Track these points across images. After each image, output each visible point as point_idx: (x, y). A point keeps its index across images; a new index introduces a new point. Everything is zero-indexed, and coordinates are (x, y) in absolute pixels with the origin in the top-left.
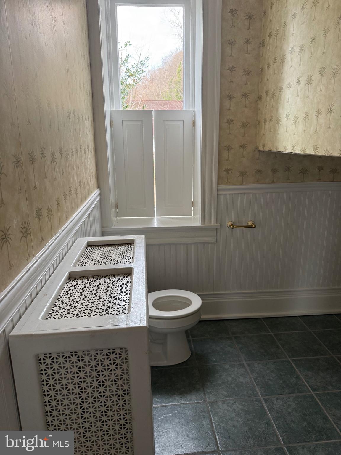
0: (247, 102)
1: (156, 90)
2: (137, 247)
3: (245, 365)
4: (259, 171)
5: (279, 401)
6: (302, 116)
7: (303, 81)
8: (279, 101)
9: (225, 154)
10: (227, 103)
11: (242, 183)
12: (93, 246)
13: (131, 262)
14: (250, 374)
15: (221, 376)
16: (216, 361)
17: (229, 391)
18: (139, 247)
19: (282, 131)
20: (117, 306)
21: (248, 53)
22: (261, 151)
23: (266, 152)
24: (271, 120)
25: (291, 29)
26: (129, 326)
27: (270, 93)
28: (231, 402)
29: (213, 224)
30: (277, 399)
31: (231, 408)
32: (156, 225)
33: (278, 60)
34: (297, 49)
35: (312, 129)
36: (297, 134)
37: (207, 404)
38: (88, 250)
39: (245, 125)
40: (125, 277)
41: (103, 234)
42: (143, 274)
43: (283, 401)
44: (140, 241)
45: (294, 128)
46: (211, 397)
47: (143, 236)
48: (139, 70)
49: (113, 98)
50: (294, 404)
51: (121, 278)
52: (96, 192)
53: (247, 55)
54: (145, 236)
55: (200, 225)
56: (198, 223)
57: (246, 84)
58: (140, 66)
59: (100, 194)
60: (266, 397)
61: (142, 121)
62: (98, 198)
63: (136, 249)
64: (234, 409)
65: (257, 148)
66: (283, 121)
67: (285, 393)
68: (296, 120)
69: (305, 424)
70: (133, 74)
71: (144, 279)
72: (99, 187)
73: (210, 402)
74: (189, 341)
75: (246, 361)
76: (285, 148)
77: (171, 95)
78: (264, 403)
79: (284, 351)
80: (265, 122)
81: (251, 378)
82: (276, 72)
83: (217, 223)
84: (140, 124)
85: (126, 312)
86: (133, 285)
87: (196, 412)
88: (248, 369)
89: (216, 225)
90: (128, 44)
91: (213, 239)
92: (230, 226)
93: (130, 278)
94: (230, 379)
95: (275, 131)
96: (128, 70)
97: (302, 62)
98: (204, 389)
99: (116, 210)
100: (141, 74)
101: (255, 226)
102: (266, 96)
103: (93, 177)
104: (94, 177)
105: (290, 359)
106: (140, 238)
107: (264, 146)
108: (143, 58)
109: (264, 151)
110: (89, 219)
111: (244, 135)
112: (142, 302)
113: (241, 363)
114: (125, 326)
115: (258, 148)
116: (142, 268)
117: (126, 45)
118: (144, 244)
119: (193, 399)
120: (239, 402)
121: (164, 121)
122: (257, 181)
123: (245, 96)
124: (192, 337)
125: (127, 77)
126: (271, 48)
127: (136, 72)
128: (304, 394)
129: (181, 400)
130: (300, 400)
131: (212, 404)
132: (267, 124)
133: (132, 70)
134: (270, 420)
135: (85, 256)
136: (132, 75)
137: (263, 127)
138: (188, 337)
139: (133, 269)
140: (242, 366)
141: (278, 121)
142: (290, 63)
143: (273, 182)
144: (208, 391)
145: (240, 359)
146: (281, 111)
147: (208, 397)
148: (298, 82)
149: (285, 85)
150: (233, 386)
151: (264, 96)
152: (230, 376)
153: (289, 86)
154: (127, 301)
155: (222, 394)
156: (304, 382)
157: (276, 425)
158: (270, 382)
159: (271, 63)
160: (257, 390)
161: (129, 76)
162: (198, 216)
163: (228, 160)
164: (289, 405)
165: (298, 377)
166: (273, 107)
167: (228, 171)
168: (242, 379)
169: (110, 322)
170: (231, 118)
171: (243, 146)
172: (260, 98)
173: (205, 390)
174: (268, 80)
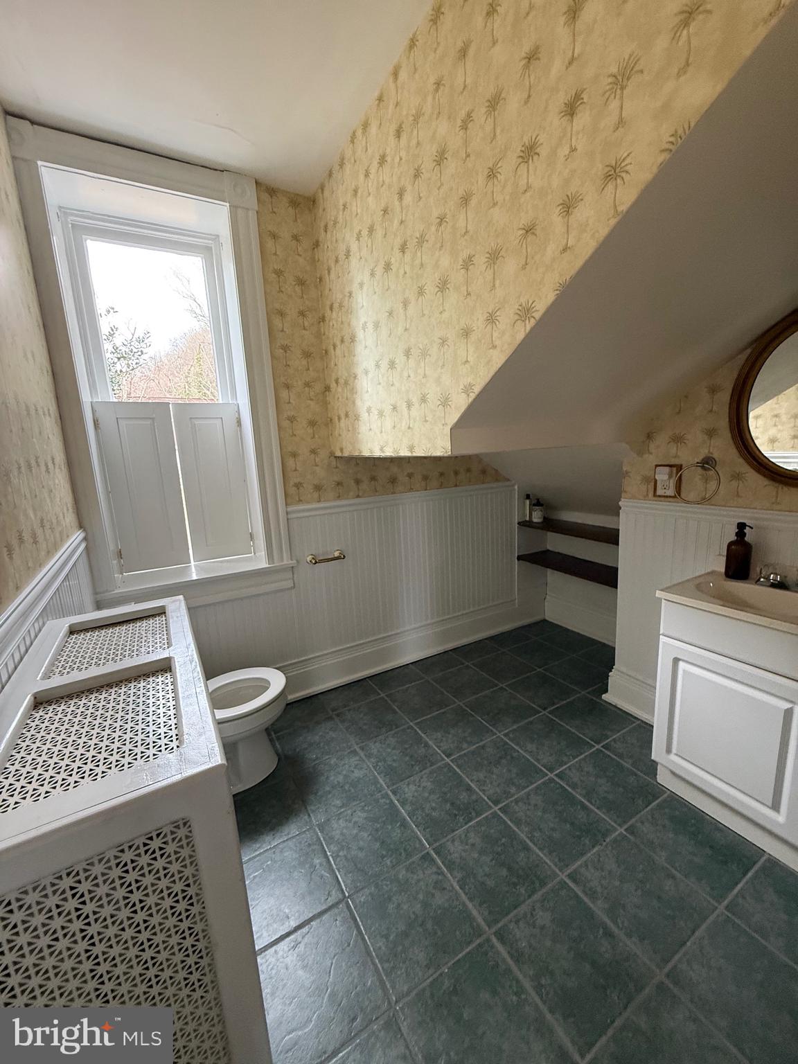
0: (312, 393)
1: (166, 384)
2: (172, 618)
3: (358, 750)
4: (339, 484)
5: (411, 786)
6: (388, 409)
7: (384, 364)
8: (355, 391)
9: (291, 463)
10: (284, 394)
11: (319, 501)
12: (81, 631)
13: (166, 646)
14: (367, 761)
15: (327, 778)
16: (317, 758)
17: (342, 798)
18: (177, 617)
19: (363, 428)
20: (152, 738)
21: (305, 329)
22: (338, 457)
23: (346, 457)
24: (347, 415)
25: (360, 300)
26: (187, 774)
27: (342, 381)
28: (349, 812)
29: (287, 561)
30: (408, 784)
31: (350, 821)
32: (195, 577)
33: (347, 338)
34: (370, 326)
35: (404, 424)
36: (385, 432)
37: (315, 829)
38: (72, 642)
39: (312, 423)
40: (160, 677)
41: (99, 606)
42: (194, 664)
43: (416, 785)
44: (177, 608)
45: (380, 425)
46: (318, 817)
47: (181, 597)
48: (135, 350)
49: (94, 381)
50: (429, 784)
51: (151, 680)
52: (78, 536)
53: (304, 331)
54: (184, 597)
55: (268, 566)
56: (263, 564)
57: (308, 369)
58: (135, 343)
59: (85, 539)
60: (394, 787)
61: (153, 419)
62: (83, 546)
63: (171, 622)
64: (356, 823)
65: (332, 454)
66: (364, 415)
67: (415, 772)
68: (381, 414)
69: (448, 806)
70: (124, 355)
71: (198, 672)
72: (81, 526)
73: (318, 825)
74: (271, 740)
75: (357, 744)
76: (371, 451)
77: (190, 391)
78: (392, 797)
79: (402, 715)
80: (339, 419)
81: (368, 766)
82: (346, 354)
83: (292, 560)
84: (149, 423)
85: (174, 744)
86: (180, 690)
87: (302, 849)
88: (362, 754)
89: (291, 562)
90: (112, 311)
91: (289, 584)
92: (311, 561)
93: (169, 677)
94: (341, 778)
95: (354, 430)
96: (116, 348)
97: (379, 342)
98: (306, 808)
99: (119, 562)
100: (139, 356)
101: (344, 556)
102: (335, 385)
103: (68, 510)
104: (71, 510)
105: (411, 724)
106: (174, 601)
107: (342, 450)
108: (139, 333)
109: (341, 457)
110: (68, 583)
111: (314, 437)
112: (204, 719)
113: (352, 749)
114: (178, 777)
115: (334, 454)
116: (190, 654)
117: (109, 312)
118: (185, 611)
119: (293, 829)
120: (360, 809)
121: (191, 418)
122: (339, 497)
123: (307, 385)
124: (275, 733)
125: (116, 360)
126: (335, 325)
127: (130, 353)
128: (439, 764)
129: (274, 839)
130: (435, 775)
131: (322, 827)
132: (343, 421)
133: (124, 349)
134: (405, 819)
135: (67, 653)
136: (124, 358)
137: (338, 426)
138: (269, 735)
139: (172, 660)
140: (354, 753)
141: (357, 418)
142: (364, 342)
143: (358, 496)
144: (313, 808)
145: (349, 744)
146: (359, 403)
147: (315, 819)
148: (377, 366)
149: (359, 371)
150: (347, 787)
151: (333, 385)
152: (340, 774)
153: (366, 372)
154: (173, 722)
155: (334, 806)
156: (435, 749)
157: (414, 822)
158: (394, 765)
159: (338, 343)
160: (381, 781)
161: (119, 359)
162: (262, 553)
163: (296, 470)
164: (424, 787)
165: (427, 745)
166: (347, 399)
167: (298, 486)
168: (357, 774)
169: (143, 779)
170: (292, 413)
171: (313, 452)
172: (327, 389)
173: (309, 808)
174: (336, 365)
